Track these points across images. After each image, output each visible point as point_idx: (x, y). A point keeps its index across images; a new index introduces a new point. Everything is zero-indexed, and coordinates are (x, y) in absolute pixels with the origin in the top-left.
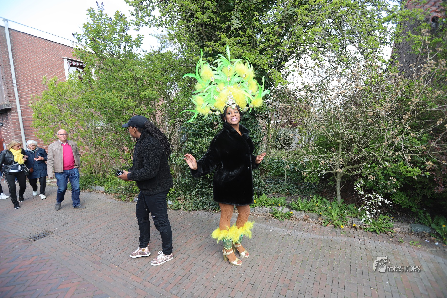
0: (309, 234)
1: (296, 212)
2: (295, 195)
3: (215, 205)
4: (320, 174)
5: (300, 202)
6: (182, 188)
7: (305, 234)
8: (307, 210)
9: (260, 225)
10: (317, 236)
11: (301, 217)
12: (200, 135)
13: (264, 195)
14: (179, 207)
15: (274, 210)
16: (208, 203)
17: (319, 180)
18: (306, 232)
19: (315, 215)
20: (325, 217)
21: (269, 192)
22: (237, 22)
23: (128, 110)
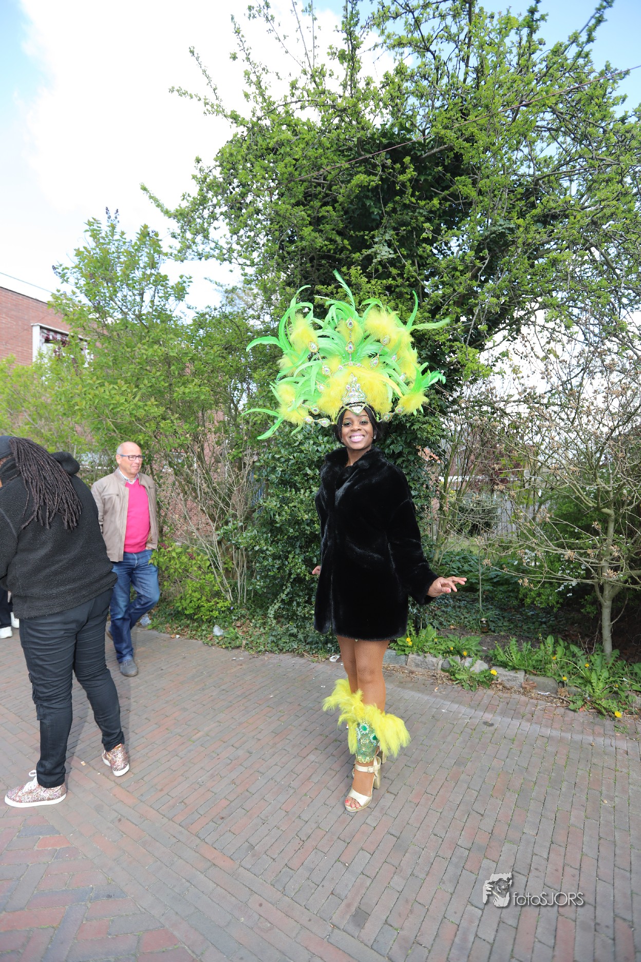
0: (537, 727)
1: (505, 673)
2: (502, 633)
3: (317, 643)
4: (562, 587)
5: (514, 650)
6: (247, 601)
7: (526, 726)
8: (530, 669)
9: (420, 695)
10: (556, 733)
11: (515, 685)
12: (293, 485)
13: (430, 628)
14: (238, 643)
15: (452, 663)
16: (300, 636)
17: (561, 601)
18: (528, 720)
19: (550, 682)
20: (574, 689)
21: (441, 624)
22: (386, 248)
23: (147, 424)
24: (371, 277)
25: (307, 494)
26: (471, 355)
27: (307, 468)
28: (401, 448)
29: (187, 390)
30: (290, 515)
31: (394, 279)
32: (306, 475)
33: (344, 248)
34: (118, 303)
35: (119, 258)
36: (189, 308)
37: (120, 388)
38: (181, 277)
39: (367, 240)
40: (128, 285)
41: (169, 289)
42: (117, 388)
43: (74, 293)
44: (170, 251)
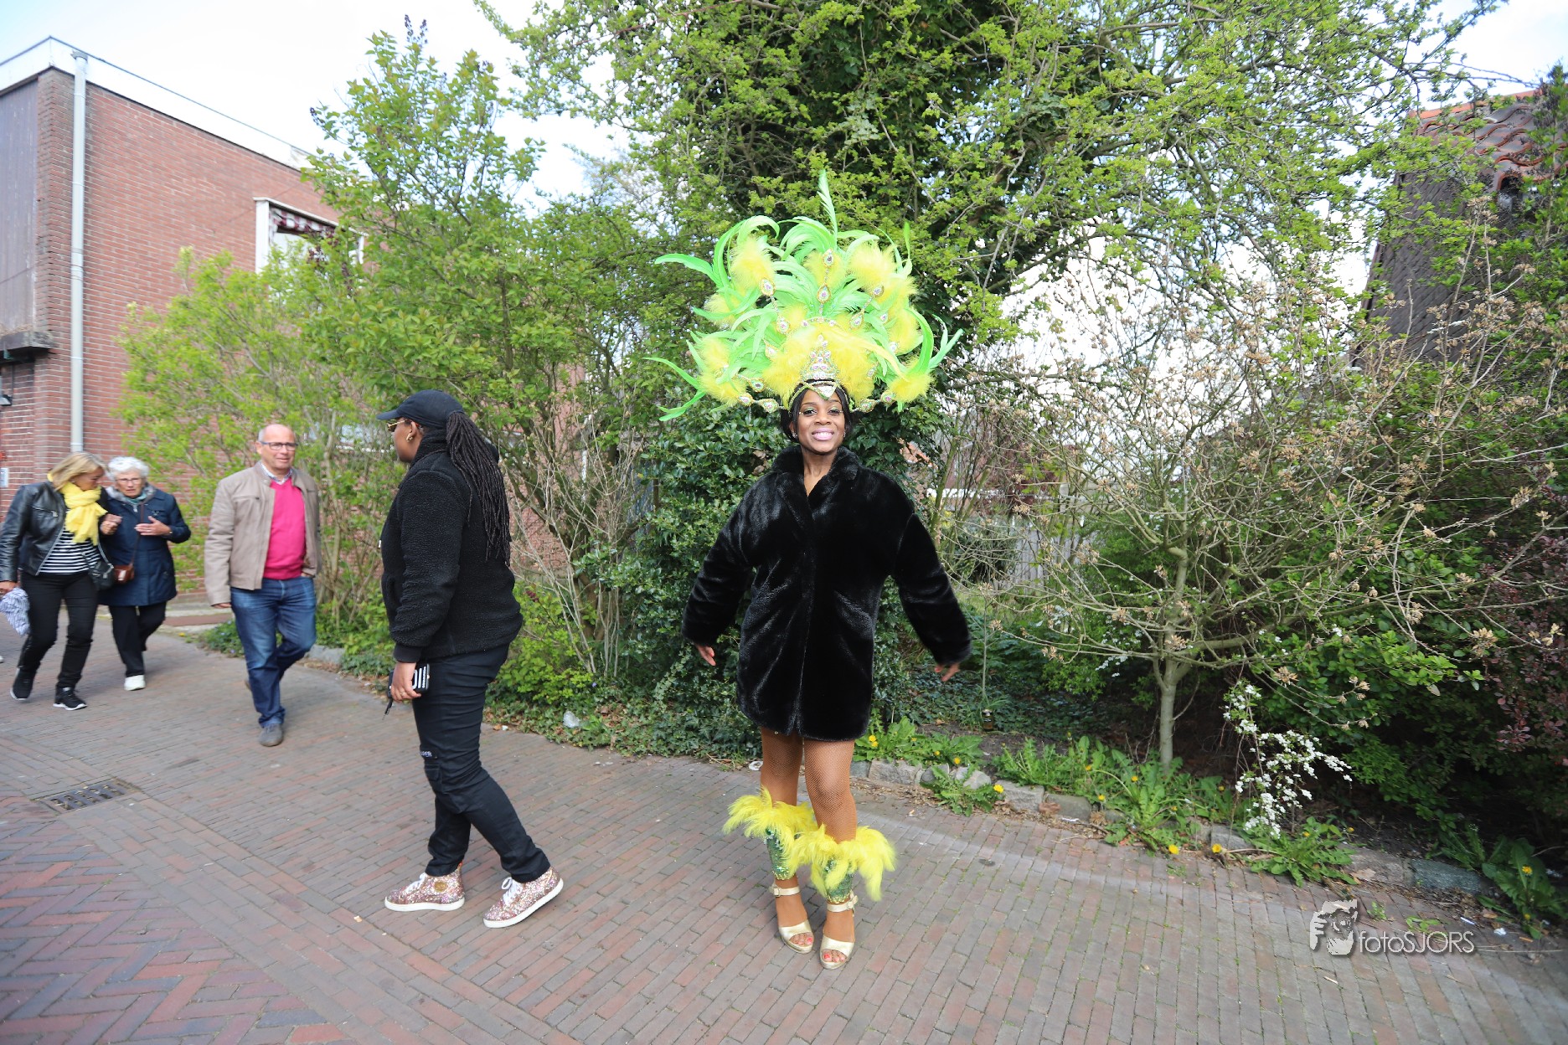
0: (1058, 868)
1: (1015, 790)
2: (1014, 732)
3: (730, 741)
4: (1106, 664)
5: (1030, 756)
6: (619, 674)
7: (1042, 866)
8: (1053, 784)
9: (887, 821)
10: (1084, 876)
11: (1030, 808)
12: (702, 492)
13: (905, 721)
14: (603, 740)
15: (937, 775)
16: (704, 731)
17: (1103, 684)
18: (1045, 858)
19: (1080, 804)
20: (1114, 814)
21: (922, 716)
22: (867, 124)
23: (466, 383)
24: (841, 168)
25: (724, 508)
26: (990, 305)
27: (725, 467)
28: (874, 441)
29: (534, 332)
30: (696, 539)
31: (876, 174)
32: (724, 477)
33: (801, 118)
34: (419, 177)
35: (424, 102)
36: (539, 194)
37: (423, 322)
38: (528, 141)
39: (836, 108)
40: (439, 150)
41: (506, 161)
42: (418, 321)
43: (347, 157)
44: (508, 96)
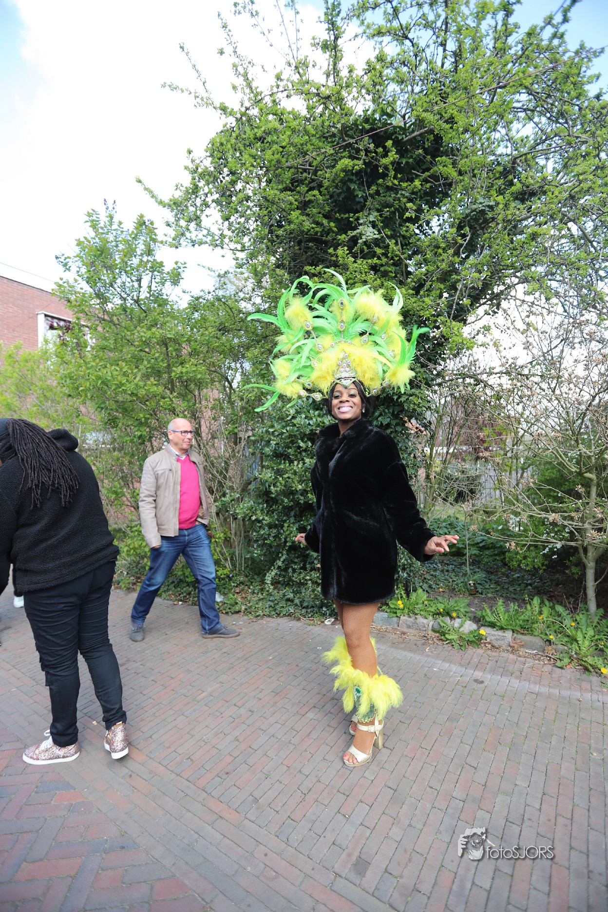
0: (526, 684)
1: (493, 633)
2: (490, 595)
3: (313, 607)
4: (547, 549)
5: (501, 610)
6: (245, 568)
7: (515, 683)
8: (518, 628)
9: (412, 655)
10: (544, 690)
11: (504, 644)
12: (287, 458)
13: (420, 591)
14: (237, 608)
15: (442, 624)
16: (297, 601)
17: (546, 563)
18: (517, 678)
19: (537, 641)
20: (561, 647)
21: (430, 587)
22: (371, 229)
23: (147, 403)
24: (357, 257)
25: (300, 466)
26: (456, 329)
27: (300, 441)
28: (389, 420)
29: (184, 370)
30: (285, 486)
31: (379, 258)
32: (299, 447)
33: (330, 230)
34: (117, 289)
35: (117, 246)
36: (184, 292)
37: (121, 370)
38: (176, 263)
39: (352, 222)
40: (126, 272)
41: (165, 275)
42: (118, 369)
43: (76, 281)
44: (164, 239)
